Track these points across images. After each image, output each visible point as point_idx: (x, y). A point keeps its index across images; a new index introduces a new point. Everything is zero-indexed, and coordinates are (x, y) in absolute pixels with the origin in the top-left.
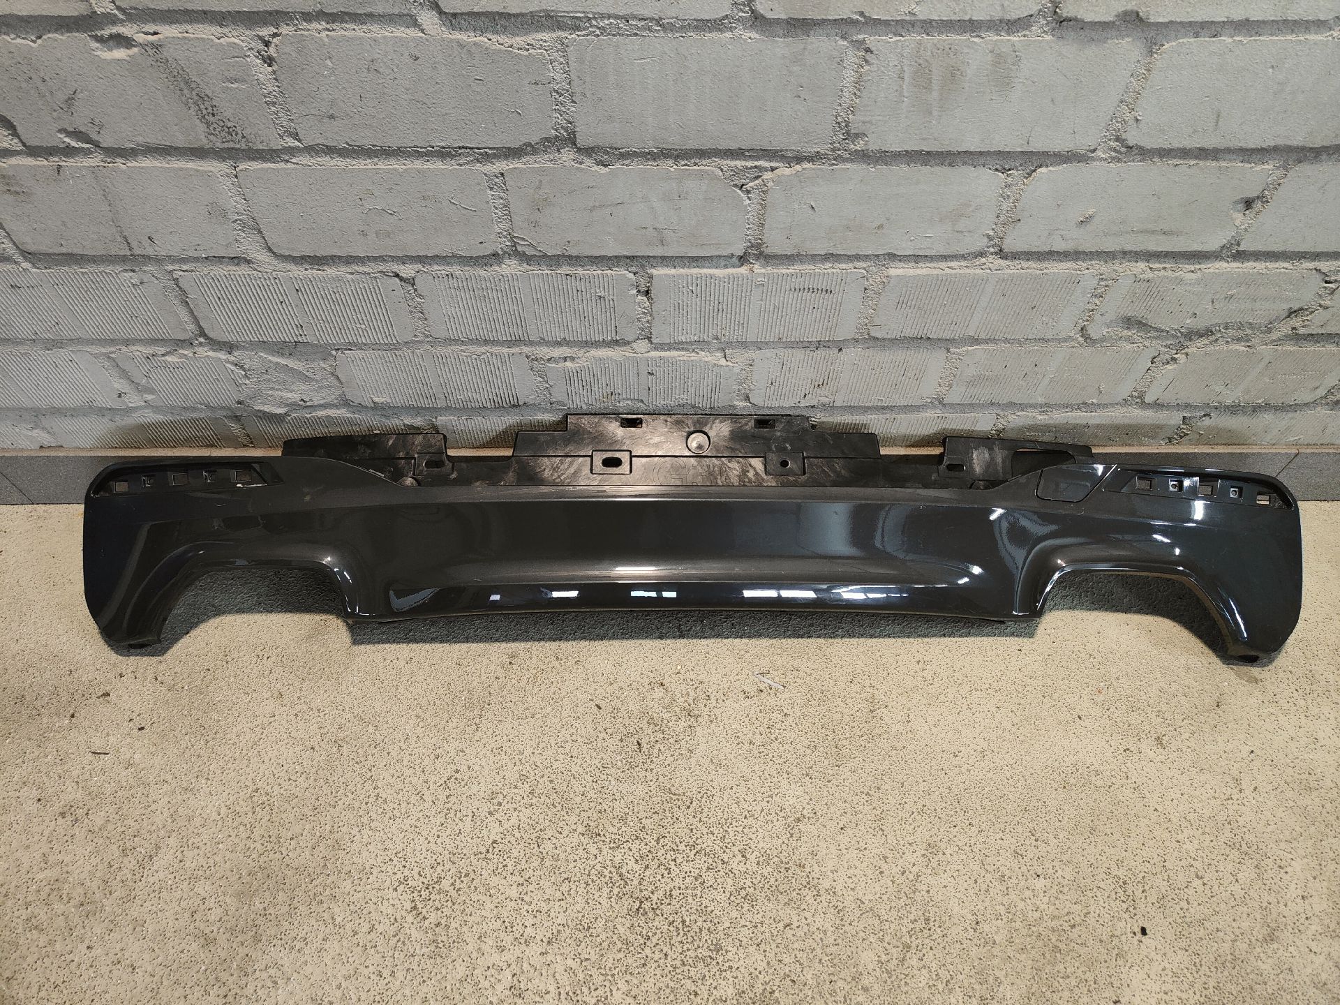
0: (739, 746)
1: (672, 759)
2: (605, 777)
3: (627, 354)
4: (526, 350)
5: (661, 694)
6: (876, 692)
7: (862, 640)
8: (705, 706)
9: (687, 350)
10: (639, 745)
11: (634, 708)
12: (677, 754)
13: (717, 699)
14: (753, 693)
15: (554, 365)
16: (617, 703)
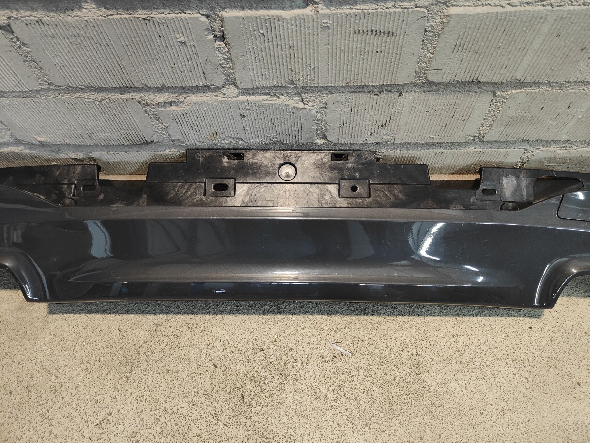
0: (317, 400)
1: (266, 409)
2: (215, 422)
3: (219, 98)
4: (136, 96)
5: (261, 358)
6: (421, 359)
7: (411, 318)
8: (293, 367)
9: (269, 94)
10: (243, 397)
11: (241, 367)
12: (270, 405)
13: (302, 363)
14: (329, 359)
15: (162, 109)
16: (229, 363)
